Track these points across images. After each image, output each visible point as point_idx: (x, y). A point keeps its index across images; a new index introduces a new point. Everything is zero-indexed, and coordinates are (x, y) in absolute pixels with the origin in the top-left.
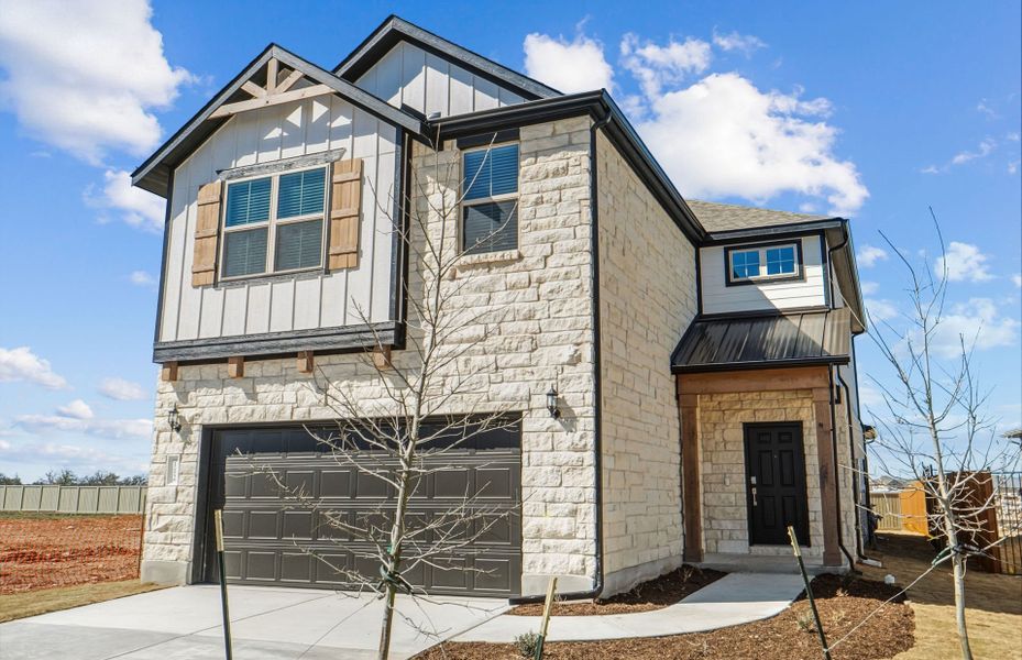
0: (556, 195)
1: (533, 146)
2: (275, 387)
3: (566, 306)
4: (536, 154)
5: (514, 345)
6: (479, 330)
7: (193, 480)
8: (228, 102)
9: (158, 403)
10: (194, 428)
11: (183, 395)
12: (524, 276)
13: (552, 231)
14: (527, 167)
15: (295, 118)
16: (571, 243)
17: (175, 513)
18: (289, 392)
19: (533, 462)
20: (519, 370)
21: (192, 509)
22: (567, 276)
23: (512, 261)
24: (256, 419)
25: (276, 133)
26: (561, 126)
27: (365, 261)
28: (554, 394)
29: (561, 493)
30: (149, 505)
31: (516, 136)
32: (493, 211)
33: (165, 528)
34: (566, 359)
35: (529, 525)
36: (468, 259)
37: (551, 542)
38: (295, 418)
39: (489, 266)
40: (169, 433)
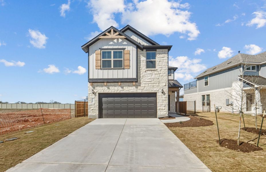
0: (163, 61)
1: (159, 53)
2: (113, 87)
3: (164, 78)
4: (159, 54)
5: (156, 83)
6: (150, 80)
7: (97, 102)
8: (102, 36)
9: (89, 89)
10: (97, 93)
11: (94, 88)
12: (157, 72)
13: (162, 66)
14: (158, 56)
15: (115, 41)
16: (165, 68)
17: (94, 107)
18: (116, 88)
19: (159, 99)
20: (157, 86)
21: (98, 107)
22: (164, 73)
23: (156, 70)
24: (110, 92)
25: (111, 43)
26: (164, 50)
27: (131, 68)
28: (162, 90)
29: (163, 104)
30: (88, 106)
31: (156, 51)
32: (152, 62)
33: (93, 110)
34: (164, 85)
35: (158, 108)
36: (148, 69)
37: (162, 110)
38: (117, 92)
39: (152, 70)
40: (91, 94)
